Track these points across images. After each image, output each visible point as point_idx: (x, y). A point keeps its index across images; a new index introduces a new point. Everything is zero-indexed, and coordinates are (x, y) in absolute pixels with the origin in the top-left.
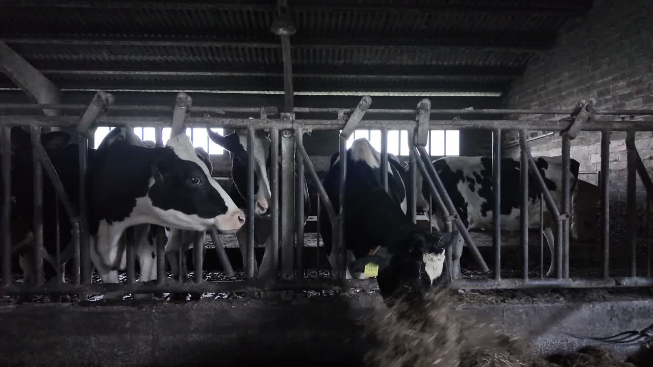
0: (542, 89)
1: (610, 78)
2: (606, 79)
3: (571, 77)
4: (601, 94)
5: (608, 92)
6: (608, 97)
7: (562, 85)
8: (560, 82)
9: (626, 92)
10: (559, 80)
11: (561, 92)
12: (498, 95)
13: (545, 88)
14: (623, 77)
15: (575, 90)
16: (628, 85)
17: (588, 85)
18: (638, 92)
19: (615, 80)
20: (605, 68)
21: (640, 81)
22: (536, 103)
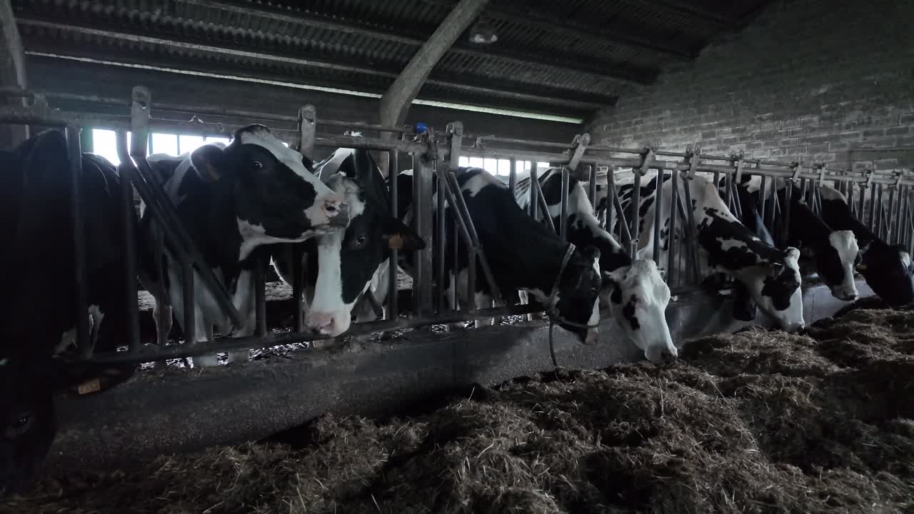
0: (637, 123)
1: (716, 123)
2: (711, 123)
3: (674, 116)
4: (705, 136)
5: (713, 135)
6: (714, 139)
7: (662, 122)
8: (661, 119)
9: (731, 137)
10: (660, 116)
11: (662, 129)
12: (577, 122)
13: (641, 122)
14: (728, 124)
15: (678, 129)
16: (733, 132)
17: (692, 126)
18: (742, 139)
19: (720, 125)
20: (710, 113)
21: (744, 130)
22: (629, 135)
